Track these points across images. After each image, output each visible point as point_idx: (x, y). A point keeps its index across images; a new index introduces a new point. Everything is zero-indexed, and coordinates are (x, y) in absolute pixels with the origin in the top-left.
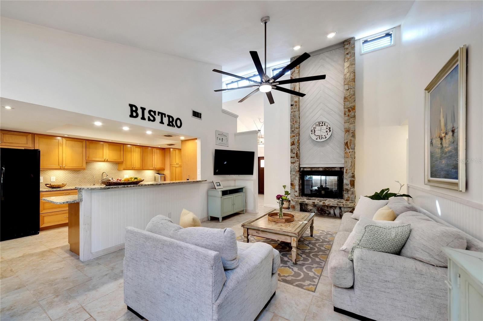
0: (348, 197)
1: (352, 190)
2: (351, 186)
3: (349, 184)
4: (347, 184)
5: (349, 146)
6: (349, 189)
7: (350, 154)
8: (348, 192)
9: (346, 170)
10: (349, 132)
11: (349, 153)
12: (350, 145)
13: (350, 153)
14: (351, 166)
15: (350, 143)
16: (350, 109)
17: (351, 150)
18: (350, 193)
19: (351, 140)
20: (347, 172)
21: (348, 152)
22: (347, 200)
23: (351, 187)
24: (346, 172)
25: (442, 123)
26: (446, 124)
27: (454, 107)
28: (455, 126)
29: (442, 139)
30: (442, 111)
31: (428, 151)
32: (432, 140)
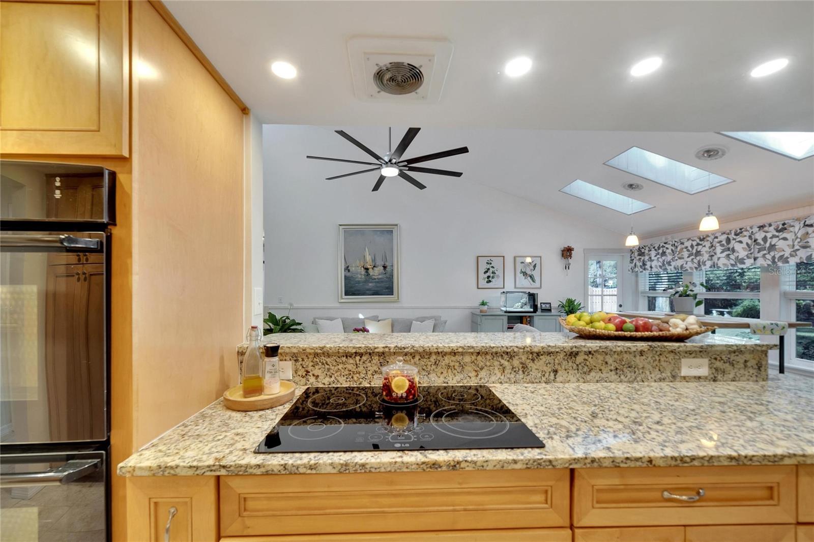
25: (368, 258)
26: (374, 260)
27: (385, 253)
28: (387, 264)
29: (367, 269)
30: (367, 250)
31: (341, 274)
32: (348, 267)
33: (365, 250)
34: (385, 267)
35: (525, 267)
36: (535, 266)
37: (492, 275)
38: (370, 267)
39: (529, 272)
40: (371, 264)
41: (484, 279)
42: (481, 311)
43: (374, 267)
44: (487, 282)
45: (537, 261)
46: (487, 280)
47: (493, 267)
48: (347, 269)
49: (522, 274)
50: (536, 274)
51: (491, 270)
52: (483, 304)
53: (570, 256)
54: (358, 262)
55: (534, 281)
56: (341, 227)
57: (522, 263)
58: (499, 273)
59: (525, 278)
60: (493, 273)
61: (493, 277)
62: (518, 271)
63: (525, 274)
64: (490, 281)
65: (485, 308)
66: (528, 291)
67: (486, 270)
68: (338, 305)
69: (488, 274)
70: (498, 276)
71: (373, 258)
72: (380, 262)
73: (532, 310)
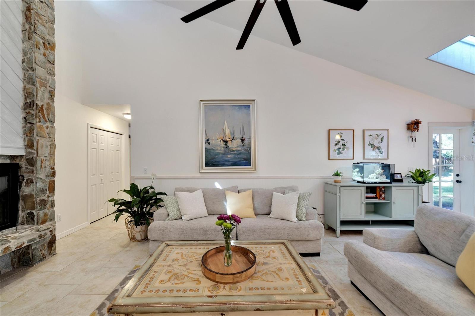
0: (46, 215)
1: (50, 199)
2: (50, 193)
3: (46, 190)
4: (43, 191)
5: (46, 115)
6: (46, 199)
7: (47, 131)
8: (45, 205)
9: (42, 162)
10: (46, 87)
11: (45, 129)
12: (48, 114)
13: (47, 128)
14: (50, 154)
15: (48, 109)
16: (46, 43)
17: (48, 124)
18: (48, 205)
19: (48, 104)
20: (43, 166)
21: (44, 126)
22: (44, 222)
23: (50, 195)
24: (41, 167)
25: (227, 131)
26: (233, 133)
27: (243, 126)
28: (245, 137)
29: (226, 142)
30: (226, 124)
31: (202, 146)
32: (208, 140)
33: (224, 123)
34: (243, 140)
35: (373, 139)
36: (382, 139)
37: (342, 147)
38: (229, 139)
39: (376, 144)
40: (230, 137)
41: (335, 150)
42: (335, 181)
43: (233, 139)
44: (338, 154)
45: (384, 134)
46: (337, 151)
47: (342, 140)
48: (208, 141)
49: (370, 146)
50: (383, 146)
51: (342, 142)
52: (337, 174)
53: (417, 129)
54: (217, 135)
55: (381, 153)
56: (202, 102)
57: (370, 136)
58: (349, 145)
59: (373, 150)
60: (344, 145)
61: (343, 149)
62: (367, 143)
63: (372, 145)
64: (341, 153)
65: (339, 178)
66: (381, 162)
67: (337, 142)
68: (199, 175)
69: (338, 146)
70: (348, 149)
71: (232, 132)
72: (238, 136)
73: (388, 181)
